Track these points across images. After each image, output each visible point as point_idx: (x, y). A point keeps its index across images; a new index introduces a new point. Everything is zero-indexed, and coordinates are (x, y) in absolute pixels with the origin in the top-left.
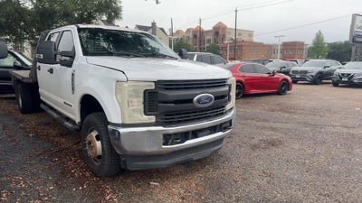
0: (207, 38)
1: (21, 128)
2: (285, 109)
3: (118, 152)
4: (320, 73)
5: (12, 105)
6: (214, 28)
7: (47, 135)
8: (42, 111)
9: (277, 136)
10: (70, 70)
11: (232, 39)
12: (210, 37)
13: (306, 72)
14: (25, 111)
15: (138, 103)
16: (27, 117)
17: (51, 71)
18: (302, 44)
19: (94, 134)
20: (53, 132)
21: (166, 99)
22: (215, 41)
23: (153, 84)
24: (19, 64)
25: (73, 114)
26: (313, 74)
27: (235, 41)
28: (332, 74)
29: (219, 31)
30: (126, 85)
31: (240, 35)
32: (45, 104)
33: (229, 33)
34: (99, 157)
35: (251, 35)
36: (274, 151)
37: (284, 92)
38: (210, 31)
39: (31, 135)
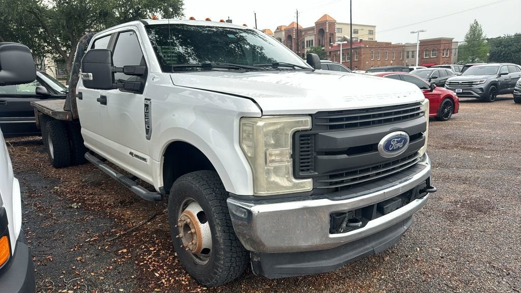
0: (307, 38)
1: (56, 192)
2: (463, 144)
3: (248, 247)
4: (494, 84)
5: (37, 154)
6: (317, 23)
7: (100, 205)
8: (86, 162)
9: (478, 193)
10: (139, 98)
11: (345, 39)
12: (312, 38)
13: (471, 83)
14: (59, 163)
15: (282, 156)
16: (64, 173)
17: (103, 100)
18: (450, 41)
19: (194, 210)
20: (108, 198)
21: (332, 147)
22: (320, 44)
23: (309, 119)
24: (44, 90)
25: (149, 173)
26: (483, 86)
27: (351, 42)
28: (514, 85)
29: (324, 29)
30: (260, 123)
31: (356, 32)
32: (93, 153)
33: (340, 30)
34: (206, 251)
35: (371, 32)
36: (489, 222)
37: (447, 115)
38: (312, 29)
39: (74, 206)
